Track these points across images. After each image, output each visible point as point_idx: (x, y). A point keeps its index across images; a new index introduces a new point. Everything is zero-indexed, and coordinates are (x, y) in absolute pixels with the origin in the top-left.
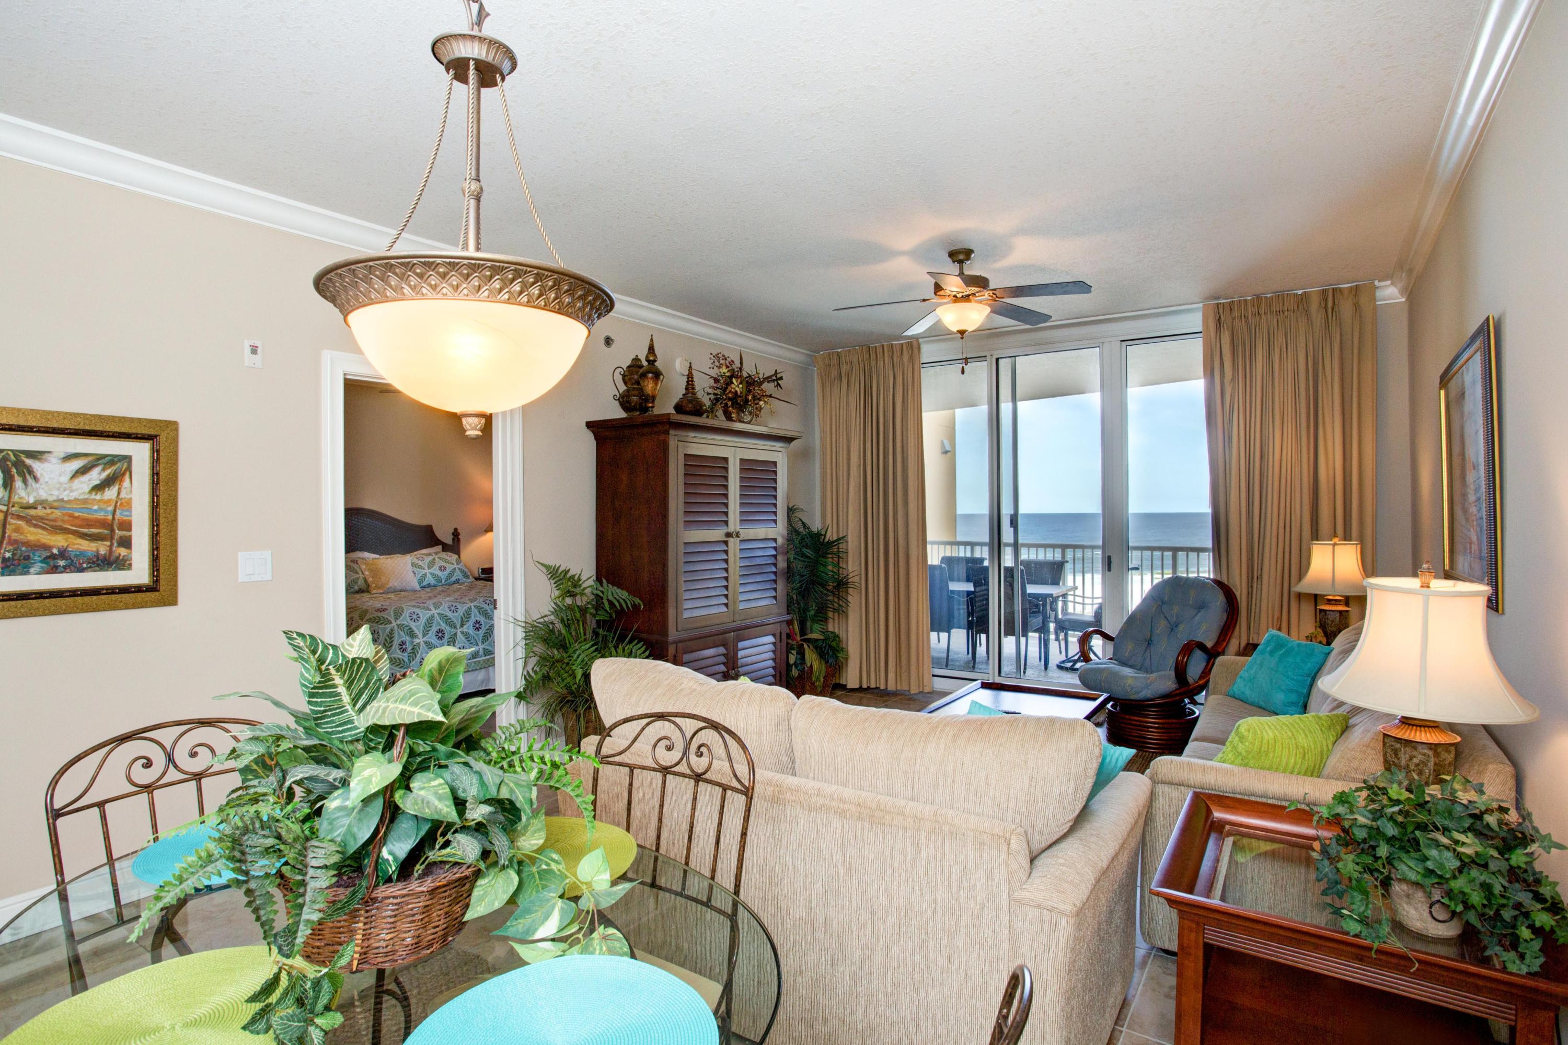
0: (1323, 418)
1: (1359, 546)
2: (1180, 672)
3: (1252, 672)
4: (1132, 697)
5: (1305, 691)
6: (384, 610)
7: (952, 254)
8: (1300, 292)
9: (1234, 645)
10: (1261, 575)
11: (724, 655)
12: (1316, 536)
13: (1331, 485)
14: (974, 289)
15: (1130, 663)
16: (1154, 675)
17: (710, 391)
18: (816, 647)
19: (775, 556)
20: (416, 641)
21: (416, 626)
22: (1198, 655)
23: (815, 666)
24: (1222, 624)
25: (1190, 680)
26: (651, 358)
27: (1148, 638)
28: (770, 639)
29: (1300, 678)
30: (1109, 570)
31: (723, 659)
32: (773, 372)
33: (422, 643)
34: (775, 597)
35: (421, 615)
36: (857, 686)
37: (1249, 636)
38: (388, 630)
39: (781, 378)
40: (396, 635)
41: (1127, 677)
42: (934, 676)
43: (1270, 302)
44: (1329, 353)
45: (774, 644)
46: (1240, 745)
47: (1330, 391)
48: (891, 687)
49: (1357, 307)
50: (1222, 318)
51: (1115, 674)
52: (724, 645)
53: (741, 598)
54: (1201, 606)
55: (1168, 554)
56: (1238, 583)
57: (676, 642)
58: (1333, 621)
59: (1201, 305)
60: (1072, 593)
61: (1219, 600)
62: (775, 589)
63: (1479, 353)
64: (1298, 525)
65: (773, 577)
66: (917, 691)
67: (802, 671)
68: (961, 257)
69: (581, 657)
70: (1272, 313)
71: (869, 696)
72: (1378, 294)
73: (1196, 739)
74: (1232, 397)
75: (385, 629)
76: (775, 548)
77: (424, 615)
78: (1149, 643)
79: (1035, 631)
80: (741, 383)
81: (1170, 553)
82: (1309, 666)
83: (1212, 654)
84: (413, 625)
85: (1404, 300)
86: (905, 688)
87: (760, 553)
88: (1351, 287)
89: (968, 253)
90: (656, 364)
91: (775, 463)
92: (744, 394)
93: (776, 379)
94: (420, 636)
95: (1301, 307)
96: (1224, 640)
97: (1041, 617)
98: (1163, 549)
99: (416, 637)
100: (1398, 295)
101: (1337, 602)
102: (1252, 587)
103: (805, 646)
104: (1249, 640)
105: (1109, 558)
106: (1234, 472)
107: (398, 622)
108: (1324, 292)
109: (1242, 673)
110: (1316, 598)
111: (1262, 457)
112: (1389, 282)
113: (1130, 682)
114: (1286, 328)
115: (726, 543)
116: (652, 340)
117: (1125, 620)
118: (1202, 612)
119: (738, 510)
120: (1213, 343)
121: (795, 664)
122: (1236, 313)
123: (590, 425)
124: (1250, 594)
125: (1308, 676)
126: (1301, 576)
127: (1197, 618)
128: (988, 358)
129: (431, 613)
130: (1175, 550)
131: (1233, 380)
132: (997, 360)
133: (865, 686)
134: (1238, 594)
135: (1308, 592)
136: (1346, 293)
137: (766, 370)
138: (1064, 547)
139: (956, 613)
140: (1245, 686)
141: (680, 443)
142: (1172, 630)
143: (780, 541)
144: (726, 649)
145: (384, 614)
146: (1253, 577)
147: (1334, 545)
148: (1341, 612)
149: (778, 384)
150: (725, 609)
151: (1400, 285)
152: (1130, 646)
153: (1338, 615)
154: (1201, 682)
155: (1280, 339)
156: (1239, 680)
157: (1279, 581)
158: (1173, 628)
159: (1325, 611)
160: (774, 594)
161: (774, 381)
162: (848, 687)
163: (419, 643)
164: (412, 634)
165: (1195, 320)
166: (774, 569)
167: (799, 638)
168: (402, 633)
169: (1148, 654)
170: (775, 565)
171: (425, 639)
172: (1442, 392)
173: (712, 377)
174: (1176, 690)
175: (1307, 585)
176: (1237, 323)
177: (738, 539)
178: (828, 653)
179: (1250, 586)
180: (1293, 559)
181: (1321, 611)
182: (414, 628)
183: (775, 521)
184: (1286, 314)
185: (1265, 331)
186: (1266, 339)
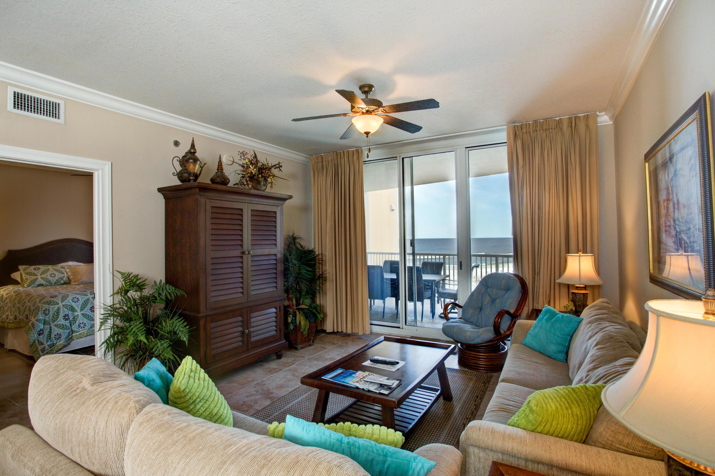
0: (571, 184)
1: (593, 257)
2: (496, 328)
3: (536, 331)
4: (470, 343)
5: (567, 344)
6: (56, 296)
7: (361, 88)
8: (557, 119)
9: (525, 311)
10: (539, 272)
11: (241, 321)
12: (568, 251)
13: (576, 223)
14: (373, 107)
15: (470, 321)
16: (481, 330)
17: (239, 172)
18: (304, 313)
19: (276, 264)
20: (76, 314)
21: (76, 305)
22: (506, 317)
23: (303, 323)
24: (519, 299)
25: (502, 332)
26: (192, 151)
27: (480, 306)
28: (274, 310)
29: (563, 336)
30: (461, 269)
31: (240, 323)
32: (278, 163)
33: (80, 315)
34: (276, 287)
35: (80, 299)
36: (332, 331)
37: (533, 305)
38: (56, 309)
39: (281, 166)
40: (61, 311)
41: (467, 331)
42: (371, 324)
43: (542, 125)
44: (573, 150)
45: (276, 313)
46: (531, 415)
47: (574, 172)
48: (349, 331)
49: (587, 126)
50: (517, 133)
51: (461, 329)
52: (242, 316)
53: (252, 288)
54: (508, 289)
55: (493, 259)
56: (527, 277)
57: (206, 317)
58: (580, 299)
59: (506, 127)
60: (448, 278)
61: (518, 285)
62: (276, 282)
63: (695, 122)
64: (559, 245)
65: (274, 276)
66: (362, 334)
67: (295, 326)
68: (366, 89)
69: (134, 330)
70: (543, 130)
71: (338, 336)
72: (599, 119)
73: (503, 381)
74: (523, 173)
75: (54, 308)
76: (276, 260)
77: (82, 298)
78: (481, 309)
79: (428, 298)
80: (255, 168)
81: (495, 258)
82: (568, 329)
83: (514, 317)
84: (74, 304)
85: (611, 123)
86: (357, 332)
87: (266, 263)
88: (585, 116)
89: (371, 87)
90: (196, 154)
91: (275, 213)
92: (257, 174)
93: (279, 166)
94: (79, 311)
95: (558, 127)
96: (520, 309)
97: (430, 292)
98: (491, 256)
99: (76, 311)
100: (609, 120)
101: (581, 288)
102: (535, 278)
103: (297, 312)
104: (533, 307)
105: (461, 262)
106: (525, 215)
107: (64, 303)
108: (570, 119)
109: (530, 331)
110: (568, 286)
111: (539, 208)
112: (604, 113)
113: (468, 334)
114: (550, 138)
115: (242, 257)
116: (193, 140)
117: (469, 295)
118: (509, 292)
119: (250, 238)
120: (513, 146)
121: (292, 322)
122: (524, 131)
123: (160, 190)
124: (534, 282)
125: (568, 335)
126: (561, 273)
127: (506, 296)
128: (398, 158)
129: (88, 297)
130: (497, 257)
131: (523, 166)
132: (403, 159)
133: (336, 331)
134: (527, 282)
135: (565, 283)
136: (582, 119)
137: (272, 162)
138: (444, 255)
139: (385, 291)
140: (532, 339)
141: (207, 200)
142: (493, 302)
143: (279, 256)
144: (243, 318)
145: (54, 299)
146: (535, 273)
147: (580, 256)
148: (584, 294)
149: (280, 169)
150: (242, 295)
151: (610, 114)
152: (471, 311)
153: (582, 295)
154: (508, 333)
155: (547, 144)
156: (528, 336)
157: (549, 277)
158: (493, 301)
159: (575, 293)
160: (275, 285)
161: (278, 167)
162: (327, 331)
163: (78, 315)
164: (73, 309)
165: (503, 136)
166: (275, 271)
167: (295, 307)
168: (66, 310)
169: (480, 315)
170: (276, 269)
171: (82, 312)
172: (647, 164)
173: (240, 165)
174: (495, 337)
175: (564, 279)
176: (525, 136)
177: (250, 255)
178: (310, 316)
179: (534, 278)
180: (556, 263)
181: (573, 293)
182: (75, 306)
183: (276, 245)
184: (550, 130)
185: (540, 139)
186: (540, 145)
